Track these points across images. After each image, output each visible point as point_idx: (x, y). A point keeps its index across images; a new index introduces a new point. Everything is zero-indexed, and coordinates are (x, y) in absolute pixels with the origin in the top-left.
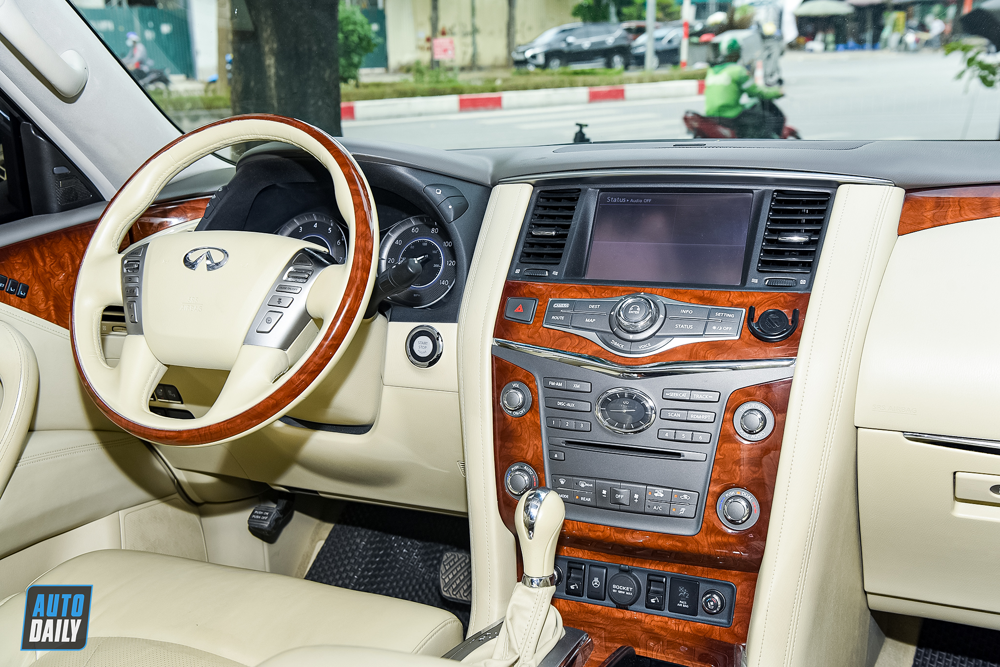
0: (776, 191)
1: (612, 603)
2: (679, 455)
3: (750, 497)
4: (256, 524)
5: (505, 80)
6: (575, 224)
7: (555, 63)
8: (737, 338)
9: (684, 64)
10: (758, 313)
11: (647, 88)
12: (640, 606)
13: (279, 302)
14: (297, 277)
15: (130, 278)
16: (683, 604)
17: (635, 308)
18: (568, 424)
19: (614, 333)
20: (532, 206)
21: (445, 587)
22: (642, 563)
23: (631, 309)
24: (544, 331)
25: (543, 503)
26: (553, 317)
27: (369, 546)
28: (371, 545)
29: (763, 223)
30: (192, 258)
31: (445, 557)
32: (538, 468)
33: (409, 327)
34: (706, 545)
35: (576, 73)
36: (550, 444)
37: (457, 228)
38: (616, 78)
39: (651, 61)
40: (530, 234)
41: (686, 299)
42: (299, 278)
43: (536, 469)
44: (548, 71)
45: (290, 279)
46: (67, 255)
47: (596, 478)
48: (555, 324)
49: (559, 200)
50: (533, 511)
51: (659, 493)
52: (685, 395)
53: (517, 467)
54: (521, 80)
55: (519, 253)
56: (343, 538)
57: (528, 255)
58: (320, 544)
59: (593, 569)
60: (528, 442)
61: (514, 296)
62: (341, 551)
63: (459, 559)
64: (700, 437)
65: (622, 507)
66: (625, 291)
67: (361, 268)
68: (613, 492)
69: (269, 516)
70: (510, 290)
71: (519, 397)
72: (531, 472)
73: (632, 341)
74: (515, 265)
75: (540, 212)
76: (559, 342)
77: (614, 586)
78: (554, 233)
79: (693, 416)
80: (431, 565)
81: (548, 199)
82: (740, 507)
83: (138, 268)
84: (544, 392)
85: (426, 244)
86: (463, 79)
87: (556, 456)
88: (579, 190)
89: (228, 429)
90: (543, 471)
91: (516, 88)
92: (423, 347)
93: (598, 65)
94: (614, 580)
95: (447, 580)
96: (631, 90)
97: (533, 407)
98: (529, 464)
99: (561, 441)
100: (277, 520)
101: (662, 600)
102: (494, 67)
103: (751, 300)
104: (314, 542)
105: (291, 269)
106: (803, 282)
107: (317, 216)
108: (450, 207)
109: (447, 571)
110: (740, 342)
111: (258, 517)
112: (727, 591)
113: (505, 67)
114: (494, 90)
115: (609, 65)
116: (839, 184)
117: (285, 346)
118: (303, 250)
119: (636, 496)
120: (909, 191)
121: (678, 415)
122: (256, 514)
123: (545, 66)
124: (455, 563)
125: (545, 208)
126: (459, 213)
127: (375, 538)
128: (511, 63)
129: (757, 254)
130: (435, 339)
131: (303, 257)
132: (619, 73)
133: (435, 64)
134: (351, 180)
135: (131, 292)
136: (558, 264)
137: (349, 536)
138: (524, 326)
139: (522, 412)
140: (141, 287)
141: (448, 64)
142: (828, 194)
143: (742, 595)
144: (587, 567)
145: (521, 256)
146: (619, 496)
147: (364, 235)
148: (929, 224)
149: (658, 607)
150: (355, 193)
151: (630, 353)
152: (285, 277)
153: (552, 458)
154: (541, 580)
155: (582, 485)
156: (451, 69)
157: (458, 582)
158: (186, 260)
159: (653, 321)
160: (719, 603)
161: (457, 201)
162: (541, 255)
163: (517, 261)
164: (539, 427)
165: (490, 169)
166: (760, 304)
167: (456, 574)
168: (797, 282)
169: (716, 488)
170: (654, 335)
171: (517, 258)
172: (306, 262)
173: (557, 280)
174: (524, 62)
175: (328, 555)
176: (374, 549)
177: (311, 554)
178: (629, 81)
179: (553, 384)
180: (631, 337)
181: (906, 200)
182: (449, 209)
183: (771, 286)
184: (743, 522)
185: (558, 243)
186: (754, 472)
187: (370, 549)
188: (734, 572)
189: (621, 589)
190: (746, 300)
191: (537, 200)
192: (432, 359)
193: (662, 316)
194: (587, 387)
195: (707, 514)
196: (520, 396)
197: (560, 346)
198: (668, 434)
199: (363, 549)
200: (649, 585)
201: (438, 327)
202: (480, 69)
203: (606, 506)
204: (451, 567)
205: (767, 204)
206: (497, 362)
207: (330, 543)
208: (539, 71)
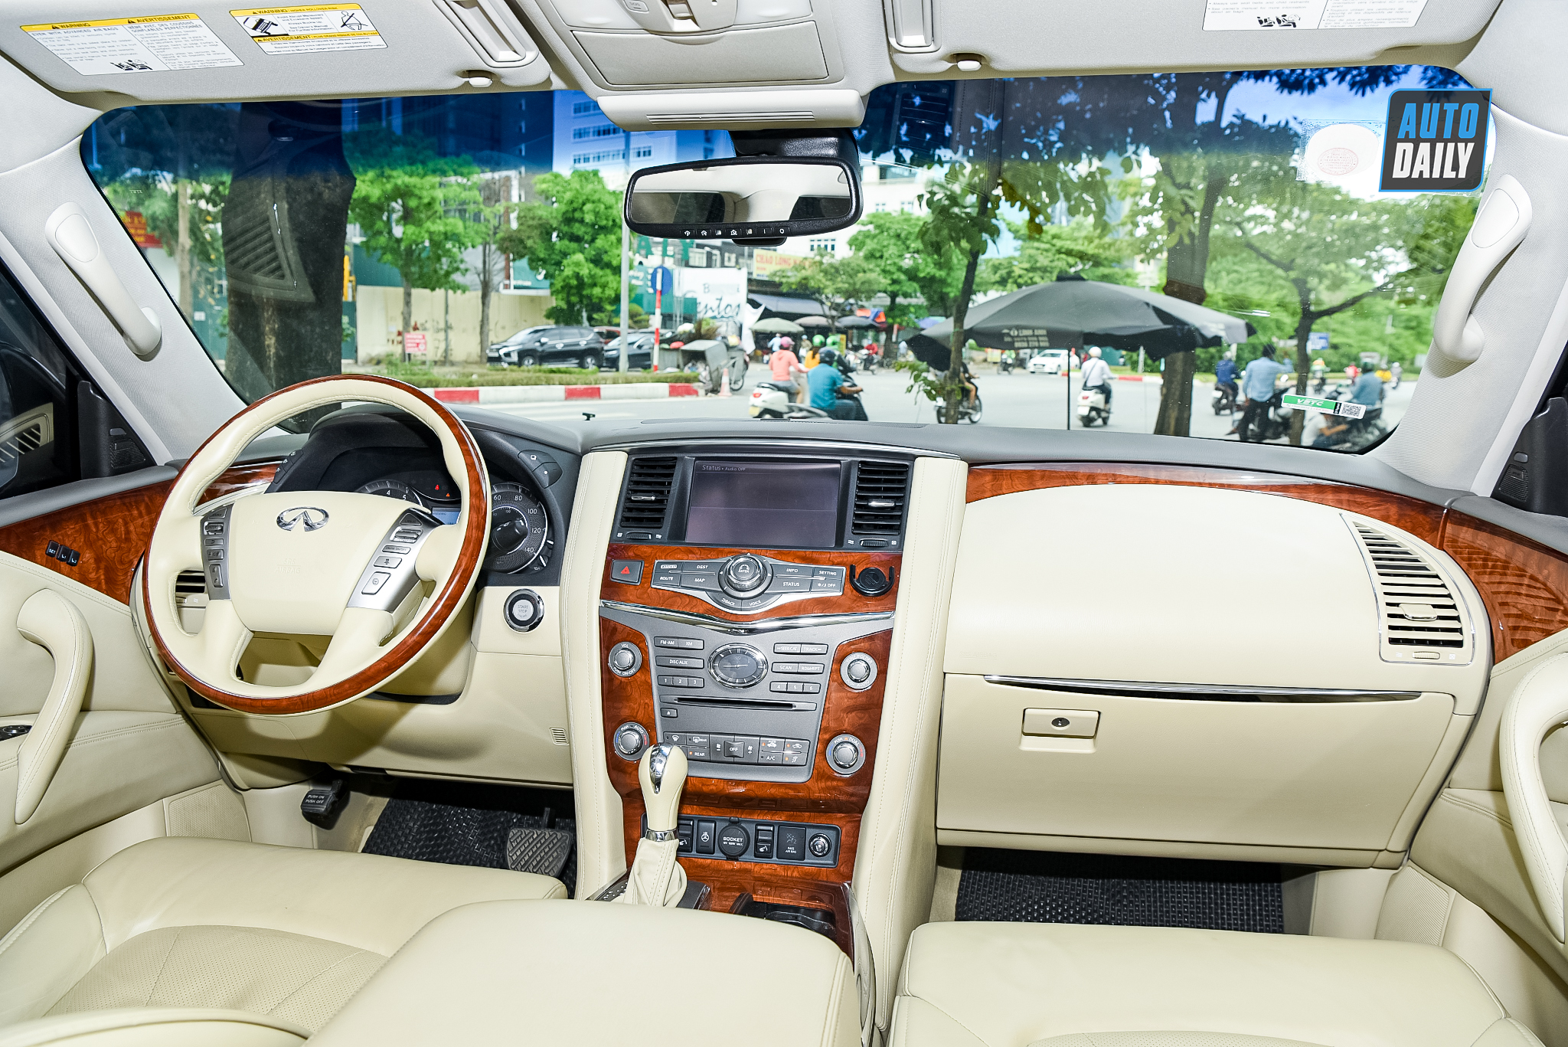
0: (861, 462)
1: (722, 855)
2: (790, 706)
3: (857, 742)
4: (311, 810)
5: (481, 375)
6: (675, 488)
7: (528, 362)
8: (841, 594)
9: (656, 368)
10: (858, 571)
11: (622, 389)
12: (749, 856)
13: (387, 562)
14: (404, 537)
15: (213, 540)
16: (791, 850)
17: (745, 568)
18: (681, 681)
19: (725, 592)
20: (628, 473)
21: (512, 864)
22: (750, 814)
23: (741, 568)
24: (653, 592)
25: (669, 758)
26: (662, 578)
27: (422, 829)
28: (425, 828)
29: (853, 491)
30: (287, 519)
31: (511, 834)
32: (650, 727)
33: (508, 590)
34: (818, 792)
35: (552, 371)
36: (661, 702)
37: (552, 494)
38: (592, 378)
39: (623, 363)
40: (629, 500)
41: (790, 559)
42: (408, 538)
43: (646, 727)
44: (524, 367)
45: (396, 539)
46: (120, 520)
47: (710, 733)
48: (665, 584)
49: (654, 467)
50: (659, 767)
51: (773, 743)
52: (796, 649)
53: (627, 727)
54: (498, 376)
55: (619, 517)
56: (394, 822)
57: (627, 519)
58: (369, 830)
59: (702, 824)
60: (638, 701)
61: (619, 558)
62: (393, 836)
63: (526, 835)
64: (810, 688)
65: (736, 760)
66: (730, 553)
67: (476, 526)
68: (727, 746)
69: (325, 799)
70: (614, 552)
71: (628, 657)
72: (641, 730)
73: (742, 599)
74: (616, 530)
75: (635, 478)
76: (669, 602)
77: (725, 839)
78: (653, 498)
79: (803, 668)
80: (489, 845)
81: (642, 467)
82: (847, 752)
83: (222, 530)
84: (655, 651)
85: (509, 512)
86: (437, 372)
87: (669, 713)
88: (676, 458)
89: (335, 695)
90: (655, 729)
91: (493, 384)
92: (524, 611)
93: (571, 364)
94: (723, 833)
95: (514, 858)
96: (606, 389)
97: (645, 666)
98: (641, 723)
99: (673, 698)
100: (333, 804)
101: (771, 848)
102: (467, 363)
103: (850, 559)
104: (362, 828)
105: (399, 529)
106: (894, 543)
107: (391, 483)
108: (546, 472)
109: (514, 848)
110: (844, 597)
111: (312, 801)
112: (832, 834)
113: (479, 363)
114: (470, 385)
115: (582, 365)
116: (915, 457)
117: (391, 608)
118: (408, 511)
119: (750, 748)
120: (970, 465)
121: (789, 668)
122: (310, 799)
123: (520, 363)
124: (522, 839)
125: (640, 475)
126: (554, 479)
127: (429, 820)
128: (485, 360)
129: (850, 519)
130: (535, 601)
131: (409, 517)
132: (593, 373)
133: (407, 357)
134: (461, 441)
135: (213, 554)
136: (660, 528)
137: (401, 819)
138: (632, 588)
139: (632, 671)
140: (227, 550)
141: (421, 358)
142: (906, 466)
143: (847, 836)
144: (696, 822)
145: (622, 521)
146: (733, 749)
147: (477, 494)
148: (989, 494)
149: (767, 855)
150: (466, 453)
151: (741, 610)
152: (392, 538)
153: (664, 716)
154: (665, 834)
155: (696, 741)
156: (424, 363)
157: (527, 858)
158: (279, 521)
159: (761, 580)
160: (827, 845)
161: (551, 467)
162: (640, 520)
163: (618, 525)
164: (650, 686)
165: (580, 439)
166: (859, 562)
167: (524, 851)
168: (888, 543)
169: (827, 736)
170: (763, 592)
171: (618, 522)
172: (414, 522)
173: (660, 542)
174: (498, 359)
175: (379, 841)
176: (428, 832)
177: (360, 841)
178: (605, 381)
179: (665, 643)
180: (742, 595)
181: (970, 472)
182: (543, 475)
183: (867, 547)
184: (851, 766)
185: (659, 507)
186: (860, 719)
187: (424, 832)
188: (839, 815)
189: (734, 841)
190: (845, 560)
191: (632, 468)
192: (533, 623)
193: (769, 575)
194: (699, 645)
195: (817, 760)
196: (630, 656)
197: (671, 606)
198: (782, 687)
199: (417, 833)
200: (757, 834)
201: (537, 590)
202: (452, 364)
203: (720, 760)
204: (518, 844)
205: (855, 474)
206: (604, 623)
207: (380, 828)
208: (515, 367)
